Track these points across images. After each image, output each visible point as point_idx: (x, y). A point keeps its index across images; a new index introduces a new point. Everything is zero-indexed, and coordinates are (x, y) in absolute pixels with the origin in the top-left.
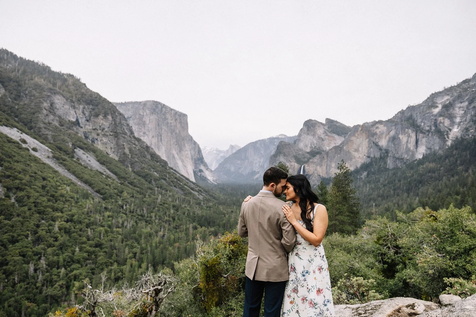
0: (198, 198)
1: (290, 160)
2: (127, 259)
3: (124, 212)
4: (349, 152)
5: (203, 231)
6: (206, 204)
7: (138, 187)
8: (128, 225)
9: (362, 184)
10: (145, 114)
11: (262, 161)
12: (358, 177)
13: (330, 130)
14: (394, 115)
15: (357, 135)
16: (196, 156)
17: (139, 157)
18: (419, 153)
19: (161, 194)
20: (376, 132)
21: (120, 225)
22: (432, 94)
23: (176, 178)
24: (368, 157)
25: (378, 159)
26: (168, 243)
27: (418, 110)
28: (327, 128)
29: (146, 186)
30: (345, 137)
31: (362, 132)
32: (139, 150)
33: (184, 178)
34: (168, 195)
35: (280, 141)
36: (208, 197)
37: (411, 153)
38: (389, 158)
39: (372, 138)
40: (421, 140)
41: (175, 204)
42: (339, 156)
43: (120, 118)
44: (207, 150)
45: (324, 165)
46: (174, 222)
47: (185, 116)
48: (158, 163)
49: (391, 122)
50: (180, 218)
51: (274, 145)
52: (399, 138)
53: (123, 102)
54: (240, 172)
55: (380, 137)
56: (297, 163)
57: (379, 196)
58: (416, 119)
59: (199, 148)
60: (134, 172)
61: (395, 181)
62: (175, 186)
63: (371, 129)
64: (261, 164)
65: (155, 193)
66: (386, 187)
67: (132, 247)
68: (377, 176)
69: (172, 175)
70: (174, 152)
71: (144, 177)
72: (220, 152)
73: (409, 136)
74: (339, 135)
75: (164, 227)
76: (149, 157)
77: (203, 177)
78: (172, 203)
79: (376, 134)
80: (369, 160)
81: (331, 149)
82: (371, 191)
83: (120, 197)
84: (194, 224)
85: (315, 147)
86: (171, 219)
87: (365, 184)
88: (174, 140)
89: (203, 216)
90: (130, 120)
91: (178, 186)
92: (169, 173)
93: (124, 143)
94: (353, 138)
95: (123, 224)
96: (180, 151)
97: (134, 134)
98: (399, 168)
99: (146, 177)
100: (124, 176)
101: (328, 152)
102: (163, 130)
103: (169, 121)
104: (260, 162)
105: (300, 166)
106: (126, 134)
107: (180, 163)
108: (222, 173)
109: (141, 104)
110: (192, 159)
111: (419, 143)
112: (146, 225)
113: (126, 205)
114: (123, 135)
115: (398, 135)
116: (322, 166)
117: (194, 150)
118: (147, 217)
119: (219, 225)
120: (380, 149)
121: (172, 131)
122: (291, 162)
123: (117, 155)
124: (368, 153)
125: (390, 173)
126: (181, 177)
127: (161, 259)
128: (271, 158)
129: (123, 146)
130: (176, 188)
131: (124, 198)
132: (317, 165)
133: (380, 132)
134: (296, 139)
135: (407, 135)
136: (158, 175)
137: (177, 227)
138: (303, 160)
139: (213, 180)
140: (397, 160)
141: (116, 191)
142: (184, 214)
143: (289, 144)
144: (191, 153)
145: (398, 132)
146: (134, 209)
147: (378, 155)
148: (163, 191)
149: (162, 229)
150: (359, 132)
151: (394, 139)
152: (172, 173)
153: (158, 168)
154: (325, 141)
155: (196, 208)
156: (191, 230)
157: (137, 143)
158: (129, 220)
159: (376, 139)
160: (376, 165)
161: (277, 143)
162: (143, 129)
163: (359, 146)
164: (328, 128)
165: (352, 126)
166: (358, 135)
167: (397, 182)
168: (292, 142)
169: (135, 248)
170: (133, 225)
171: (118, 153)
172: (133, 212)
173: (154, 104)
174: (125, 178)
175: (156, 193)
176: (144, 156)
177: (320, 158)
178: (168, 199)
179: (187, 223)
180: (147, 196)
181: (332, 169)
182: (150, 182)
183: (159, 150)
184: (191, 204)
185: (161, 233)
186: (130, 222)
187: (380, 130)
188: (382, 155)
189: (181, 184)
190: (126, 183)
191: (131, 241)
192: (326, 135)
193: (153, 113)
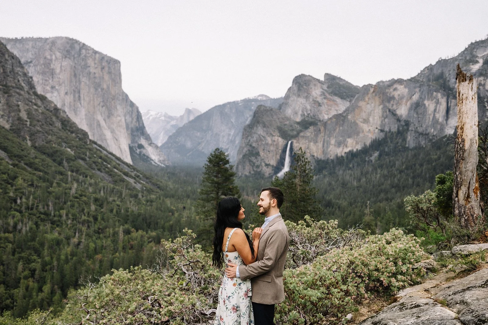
0: (134, 188)
1: (272, 133)
2: (20, 279)
3: (18, 208)
4: (355, 124)
5: (139, 237)
6: (146, 196)
7: (40, 171)
8: (24, 228)
9: (370, 169)
10: (54, 57)
11: (232, 132)
12: (367, 159)
13: (331, 90)
14: (419, 72)
15: (367, 99)
16: (134, 124)
17: (43, 125)
18: (450, 127)
19: (77, 181)
20: (393, 96)
21: (11, 229)
22: (472, 44)
23: (101, 158)
24: (382, 131)
25: (395, 135)
26: (85, 255)
27: (452, 65)
28: (326, 88)
29: (53, 168)
30: (350, 101)
31: (374, 94)
32: (43, 113)
33: (114, 158)
34: (87, 183)
35: (259, 104)
36: (149, 186)
37: (439, 127)
38: (409, 133)
39: (387, 104)
40: (454, 109)
41: (98, 196)
42: (341, 128)
43: (13, 64)
44: (151, 115)
45: (319, 141)
46: (95, 223)
47: (117, 62)
48: (74, 135)
49: (414, 82)
50: (105, 218)
51: (250, 110)
52: (425, 105)
53: (19, 37)
54: (200, 148)
55: (399, 103)
56: (283, 138)
57: (393, 187)
58: (448, 79)
59: (138, 112)
60: (35, 147)
61: (415, 165)
62: (99, 170)
63: (387, 90)
64: (230, 138)
65: (67, 180)
66: (403, 174)
67: (28, 261)
68: (392, 158)
69: (95, 153)
70: (100, 118)
71: (50, 155)
72: (171, 118)
73: (438, 102)
74: (342, 98)
75: (80, 231)
76: (59, 124)
77: (144, 155)
78: (94, 195)
79: (393, 98)
80: (382, 135)
81: (331, 118)
82: (383, 180)
83: (12, 186)
84: (126, 226)
85: (308, 114)
86: (91, 219)
87: (375, 169)
88: (100, 99)
89: (139, 215)
90: (30, 66)
91: (104, 169)
92: (90, 150)
93: (19, 103)
94: (362, 104)
95: (15, 227)
96: (109, 117)
97: (35, 88)
98: (423, 146)
99: (53, 155)
100: (18, 153)
101: (326, 123)
102: (83, 83)
103: (92, 70)
104: (229, 135)
105: (286, 142)
106: (22, 88)
107: (108, 134)
108: (172, 150)
109: (48, 41)
110: (127, 127)
111: (451, 112)
112: (52, 229)
113: (21, 198)
114: (18, 91)
115: (424, 100)
116: (317, 142)
117: (131, 116)
118: (54, 216)
119: (163, 228)
120: (399, 120)
121: (97, 86)
122: (273, 136)
123: (7, 121)
124: (381, 126)
125: (410, 155)
126: (110, 156)
127: (74, 279)
128: (245, 129)
129: (16, 108)
130: (101, 172)
131: (17, 187)
132: (310, 141)
133: (399, 95)
134: (281, 103)
135: (434, 100)
136: (73, 153)
137: (100, 231)
138: (291, 133)
139: (160, 161)
140: (421, 136)
141: (5, 177)
142: (112, 211)
143: (272, 110)
144: (125, 120)
145: (423, 97)
146: (33, 205)
147: (394, 128)
148: (81, 177)
149: (77, 234)
150: (370, 95)
151: (418, 106)
152: (95, 150)
153: (73, 142)
154: (323, 106)
155: (131, 202)
156: (121, 235)
157: (39, 103)
158: (25, 220)
159: (393, 105)
160: (391, 142)
161: (254, 108)
162: (50, 81)
163: (369, 115)
164: (328, 87)
165: (361, 86)
166: (369, 99)
167: (418, 167)
168: (276, 106)
169: (33, 262)
170: (31, 229)
171: (9, 117)
172: (32, 209)
173: (68, 43)
174: (20, 157)
175: (70, 179)
176: (51, 122)
177: (315, 131)
178: (87, 188)
179: (115, 225)
180: (55, 185)
181: (331, 147)
182: (60, 164)
183: (76, 114)
184: (123, 196)
185: (75, 240)
186: (26, 224)
187: (399, 92)
188: (401, 129)
189: (109, 166)
190: (22, 164)
191: (28, 252)
192: (325, 98)
193: (66, 57)
